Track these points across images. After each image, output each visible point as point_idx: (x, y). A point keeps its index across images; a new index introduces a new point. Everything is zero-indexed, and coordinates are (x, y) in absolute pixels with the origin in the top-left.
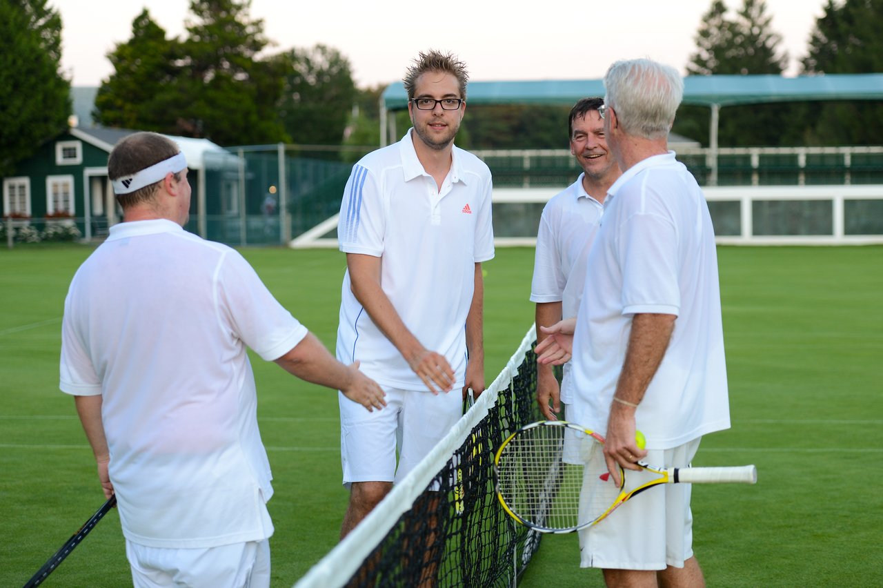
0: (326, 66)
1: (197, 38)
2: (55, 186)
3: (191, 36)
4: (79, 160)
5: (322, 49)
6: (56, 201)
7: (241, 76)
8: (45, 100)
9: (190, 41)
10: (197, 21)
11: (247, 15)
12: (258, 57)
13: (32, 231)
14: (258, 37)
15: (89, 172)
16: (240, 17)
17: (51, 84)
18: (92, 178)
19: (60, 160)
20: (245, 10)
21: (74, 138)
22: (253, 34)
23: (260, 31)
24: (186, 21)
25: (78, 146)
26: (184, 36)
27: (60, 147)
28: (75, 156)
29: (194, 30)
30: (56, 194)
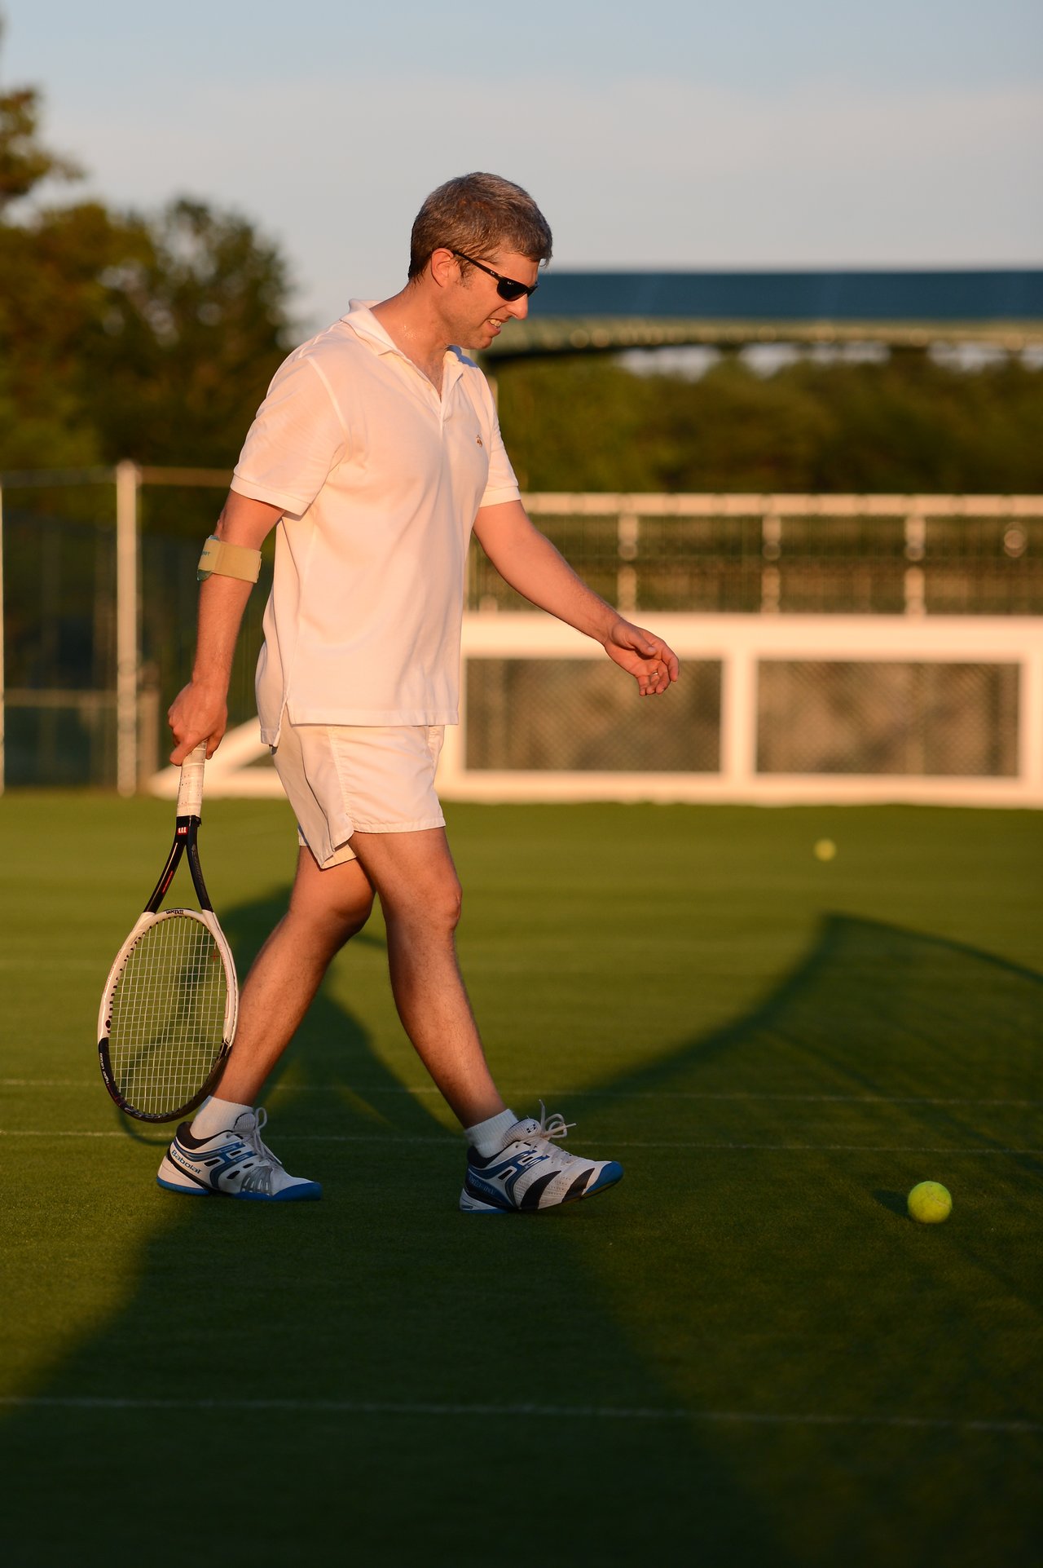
0: (205, 269)
5: (193, 213)
14: (20, 148)
23: (26, 128)
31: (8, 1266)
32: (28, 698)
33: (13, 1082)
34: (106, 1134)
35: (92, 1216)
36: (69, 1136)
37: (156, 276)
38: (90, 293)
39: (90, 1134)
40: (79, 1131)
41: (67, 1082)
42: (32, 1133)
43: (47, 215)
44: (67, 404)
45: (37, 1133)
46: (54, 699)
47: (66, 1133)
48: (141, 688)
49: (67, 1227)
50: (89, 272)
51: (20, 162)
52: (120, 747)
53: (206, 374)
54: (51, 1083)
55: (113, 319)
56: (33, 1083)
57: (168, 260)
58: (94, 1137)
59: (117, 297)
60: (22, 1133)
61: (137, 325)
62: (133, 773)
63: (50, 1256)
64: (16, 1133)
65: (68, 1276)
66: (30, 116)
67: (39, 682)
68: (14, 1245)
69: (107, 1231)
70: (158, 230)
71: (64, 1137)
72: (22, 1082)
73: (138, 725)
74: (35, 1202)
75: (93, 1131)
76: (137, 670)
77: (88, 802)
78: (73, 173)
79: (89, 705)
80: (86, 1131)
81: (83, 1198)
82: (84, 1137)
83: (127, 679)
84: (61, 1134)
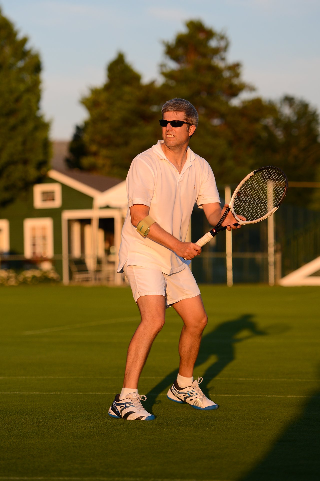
0: (294, 118)
1: (172, 83)
2: (34, 229)
3: (166, 81)
4: (57, 203)
5: (289, 100)
6: (34, 245)
7: (216, 122)
8: (24, 143)
9: (165, 86)
10: (172, 65)
11: (223, 59)
12: (235, 102)
13: (11, 275)
14: (236, 81)
15: (67, 215)
16: (217, 62)
17: (30, 125)
18: (70, 222)
19: (38, 203)
20: (223, 54)
21: (53, 181)
22: (230, 78)
23: (237, 75)
24: (162, 66)
25: (57, 189)
26: (160, 81)
27: (38, 190)
28: (53, 199)
29: (169, 75)
30: (34, 238)
31: (243, 439)
32: (240, 255)
33: (241, 379)
34: (272, 396)
35: (269, 423)
36: (260, 397)
37: (278, 121)
38: (258, 127)
39: (266, 396)
40: (263, 395)
41: (259, 379)
42: (248, 395)
43: (244, 102)
44: (251, 161)
45: (250, 396)
46: (248, 255)
47: (259, 396)
48: (276, 251)
49: (261, 426)
50: (257, 120)
51: (235, 86)
52: (269, 270)
53: (294, 151)
54: (253, 379)
55: (264, 134)
56: (248, 379)
57: (282, 115)
58: (268, 397)
59: (266, 128)
60: (245, 396)
61: (272, 136)
62: (274, 279)
63: (257, 436)
64: (243, 396)
65: (263, 442)
66: (238, 71)
67: (243, 250)
68: (245, 432)
69: (274, 428)
70: (278, 105)
71: (258, 397)
72: (244, 379)
73: (275, 263)
74: (251, 418)
75: (267, 395)
76: (274, 246)
77: (260, 288)
78: (252, 89)
79: (259, 257)
80: (265, 395)
81: (266, 417)
82: (265, 397)
83: (271, 249)
84: (258, 396)
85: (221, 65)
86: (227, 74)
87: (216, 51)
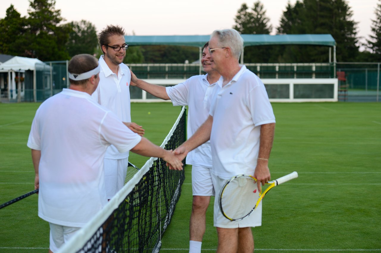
1: (33, 17)
3: (30, 16)
5: (84, 22)
7: (51, 33)
9: (30, 18)
10: (33, 10)
11: (53, 8)
12: (58, 25)
14: (58, 17)
16: (51, 9)
20: (53, 6)
22: (56, 16)
23: (59, 14)
24: (28, 10)
26: (28, 16)
29: (31, 14)
37: (79, 30)
51: (58, 19)
55: (74, 35)
57: (81, 28)
59: (75, 32)
61: (77, 35)
70: (79, 24)
85: (53, 10)
86: (55, 14)
87: (50, 5)
